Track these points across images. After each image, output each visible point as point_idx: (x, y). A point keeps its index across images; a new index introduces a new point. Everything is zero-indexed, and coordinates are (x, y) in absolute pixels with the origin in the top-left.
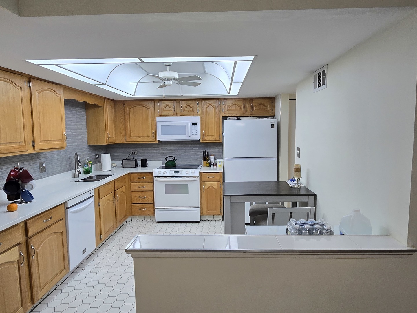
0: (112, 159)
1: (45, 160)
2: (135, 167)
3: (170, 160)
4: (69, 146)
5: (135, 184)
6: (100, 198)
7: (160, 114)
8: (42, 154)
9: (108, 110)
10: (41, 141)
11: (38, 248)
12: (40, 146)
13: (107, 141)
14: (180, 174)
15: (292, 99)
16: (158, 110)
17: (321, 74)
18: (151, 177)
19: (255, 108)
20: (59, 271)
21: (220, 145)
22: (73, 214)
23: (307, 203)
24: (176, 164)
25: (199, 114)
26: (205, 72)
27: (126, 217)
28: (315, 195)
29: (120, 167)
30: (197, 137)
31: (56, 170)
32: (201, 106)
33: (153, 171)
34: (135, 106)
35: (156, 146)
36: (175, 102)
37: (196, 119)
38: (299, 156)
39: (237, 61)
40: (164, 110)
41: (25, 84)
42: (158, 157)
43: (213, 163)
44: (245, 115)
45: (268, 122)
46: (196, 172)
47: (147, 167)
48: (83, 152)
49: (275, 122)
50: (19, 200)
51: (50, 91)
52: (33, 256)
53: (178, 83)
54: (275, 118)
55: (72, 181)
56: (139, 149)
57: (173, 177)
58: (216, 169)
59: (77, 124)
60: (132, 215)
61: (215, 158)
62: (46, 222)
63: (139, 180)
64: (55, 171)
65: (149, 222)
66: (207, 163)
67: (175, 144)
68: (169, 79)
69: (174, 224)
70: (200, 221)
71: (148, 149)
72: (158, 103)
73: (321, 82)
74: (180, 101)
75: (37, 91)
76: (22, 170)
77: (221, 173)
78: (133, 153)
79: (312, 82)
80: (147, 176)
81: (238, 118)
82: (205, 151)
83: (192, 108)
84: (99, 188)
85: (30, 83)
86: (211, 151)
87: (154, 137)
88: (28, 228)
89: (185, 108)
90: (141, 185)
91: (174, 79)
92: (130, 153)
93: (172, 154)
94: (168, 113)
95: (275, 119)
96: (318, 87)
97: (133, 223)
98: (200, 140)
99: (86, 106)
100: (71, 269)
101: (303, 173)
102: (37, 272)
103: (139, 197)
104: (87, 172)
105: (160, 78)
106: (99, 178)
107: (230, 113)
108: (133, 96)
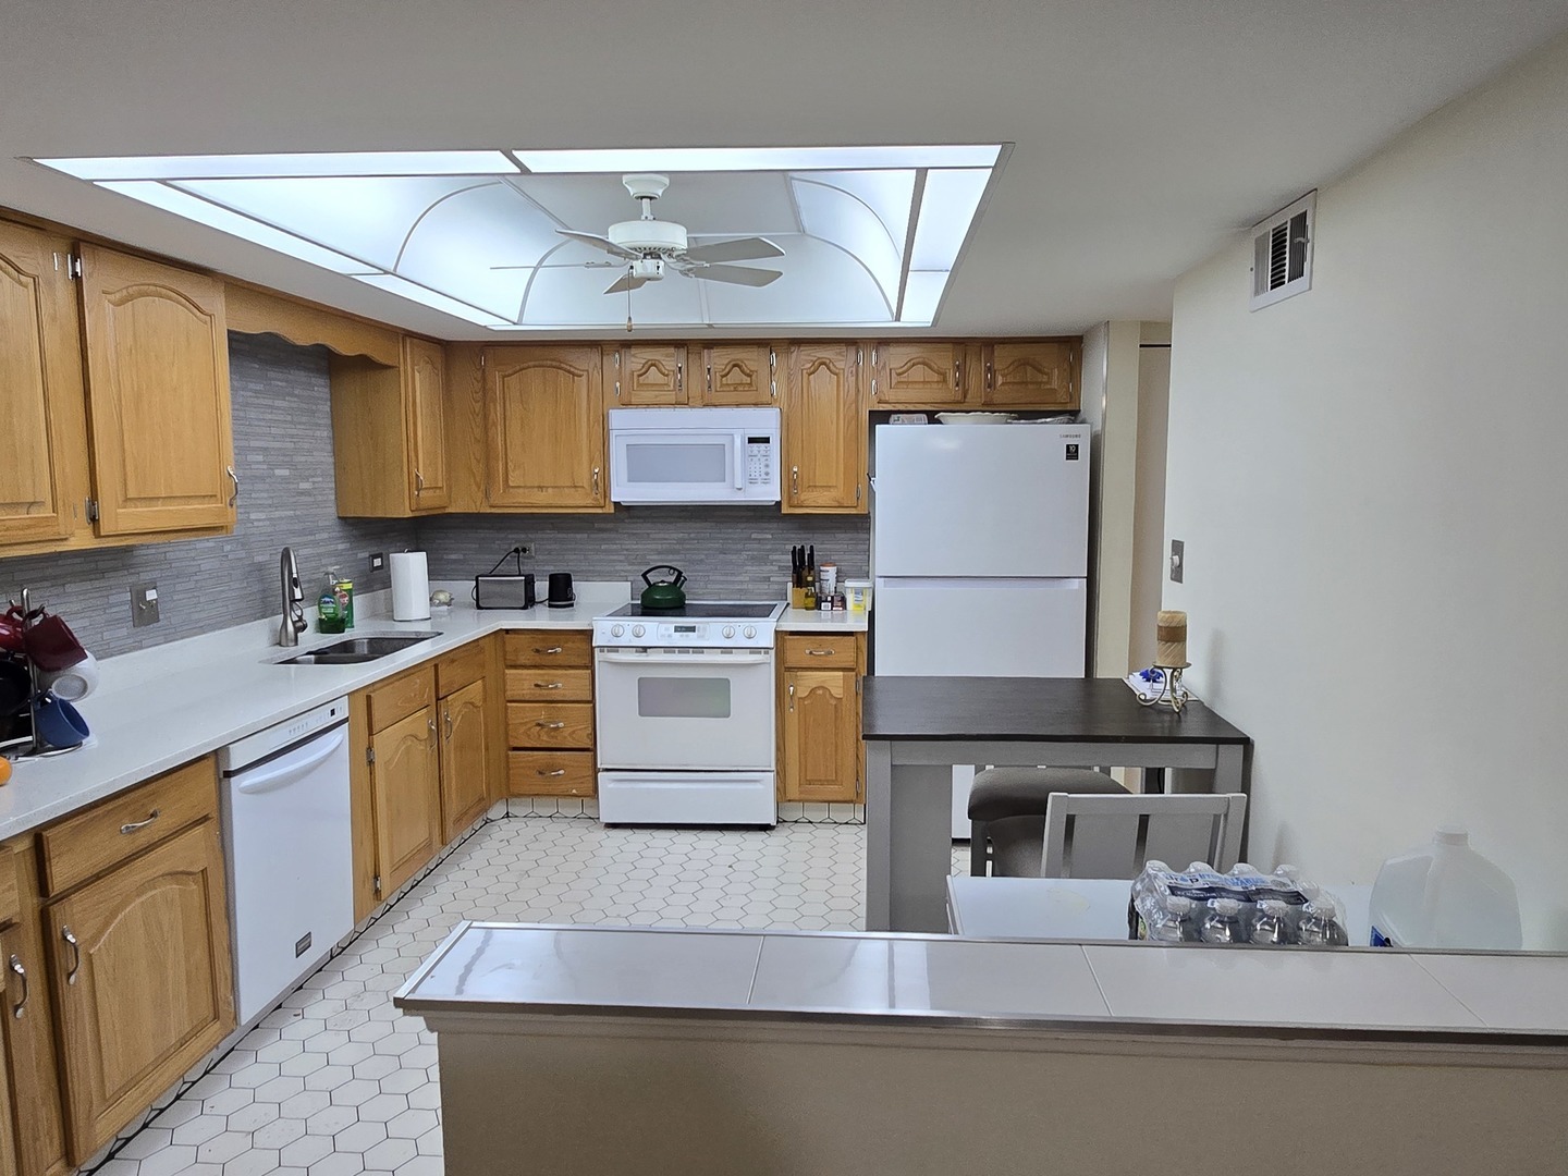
0: (434, 573)
1: (156, 574)
2: (525, 608)
3: (663, 582)
4: (259, 520)
5: (521, 674)
6: (376, 728)
7: (626, 401)
8: (144, 552)
9: (418, 383)
10: (127, 500)
11: (95, 939)
12: (121, 519)
13: (413, 501)
14: (699, 637)
15: (1155, 343)
16: (618, 384)
17: (1288, 231)
18: (584, 646)
19: (1000, 378)
20: (188, 1030)
21: (858, 524)
22: (254, 796)
23: (1212, 772)
24: (682, 597)
25: (776, 400)
26: (802, 231)
27: (483, 805)
28: (1246, 743)
29: (467, 606)
30: (768, 492)
31: (203, 615)
32: (785, 367)
33: (591, 624)
34: (525, 365)
35: (610, 526)
36: (683, 352)
37: (766, 421)
38: (1177, 575)
39: (927, 169)
40: (639, 385)
41: (56, 265)
42: (617, 568)
43: (833, 594)
44: (960, 406)
45: (1054, 433)
46: (762, 631)
47: (572, 605)
48: (316, 543)
49: (1080, 434)
50: (30, 738)
51: (170, 298)
52: (69, 975)
53: (689, 270)
54: (1080, 419)
55: (268, 661)
56: (539, 535)
57: (669, 649)
58: (843, 620)
59: (292, 436)
60: (510, 794)
61: (840, 578)
62: (131, 831)
63: (538, 659)
64: (199, 620)
65: (576, 823)
66: (807, 596)
67: (680, 518)
68: (650, 254)
69: (672, 834)
70: (774, 823)
71: (578, 536)
72: (617, 356)
73: (1287, 268)
74: (704, 348)
75: (112, 297)
76: (41, 617)
77: (860, 637)
78: (517, 550)
79: (1245, 266)
80: (570, 645)
81: (932, 418)
82: (798, 547)
83: (750, 376)
84: (371, 689)
85: (78, 264)
86: (823, 545)
87: (601, 490)
88: (50, 860)
89: (723, 376)
90: (546, 678)
91: (670, 252)
92: (506, 550)
93: (671, 557)
94: (656, 396)
95: (1082, 422)
96: (1272, 288)
97: (515, 824)
98: (779, 504)
99: (327, 363)
100: (247, 1014)
101: (1195, 648)
102: (89, 1036)
103: (539, 725)
104: (331, 625)
105: (612, 249)
106: (381, 647)
107: (903, 399)
108: (515, 324)
